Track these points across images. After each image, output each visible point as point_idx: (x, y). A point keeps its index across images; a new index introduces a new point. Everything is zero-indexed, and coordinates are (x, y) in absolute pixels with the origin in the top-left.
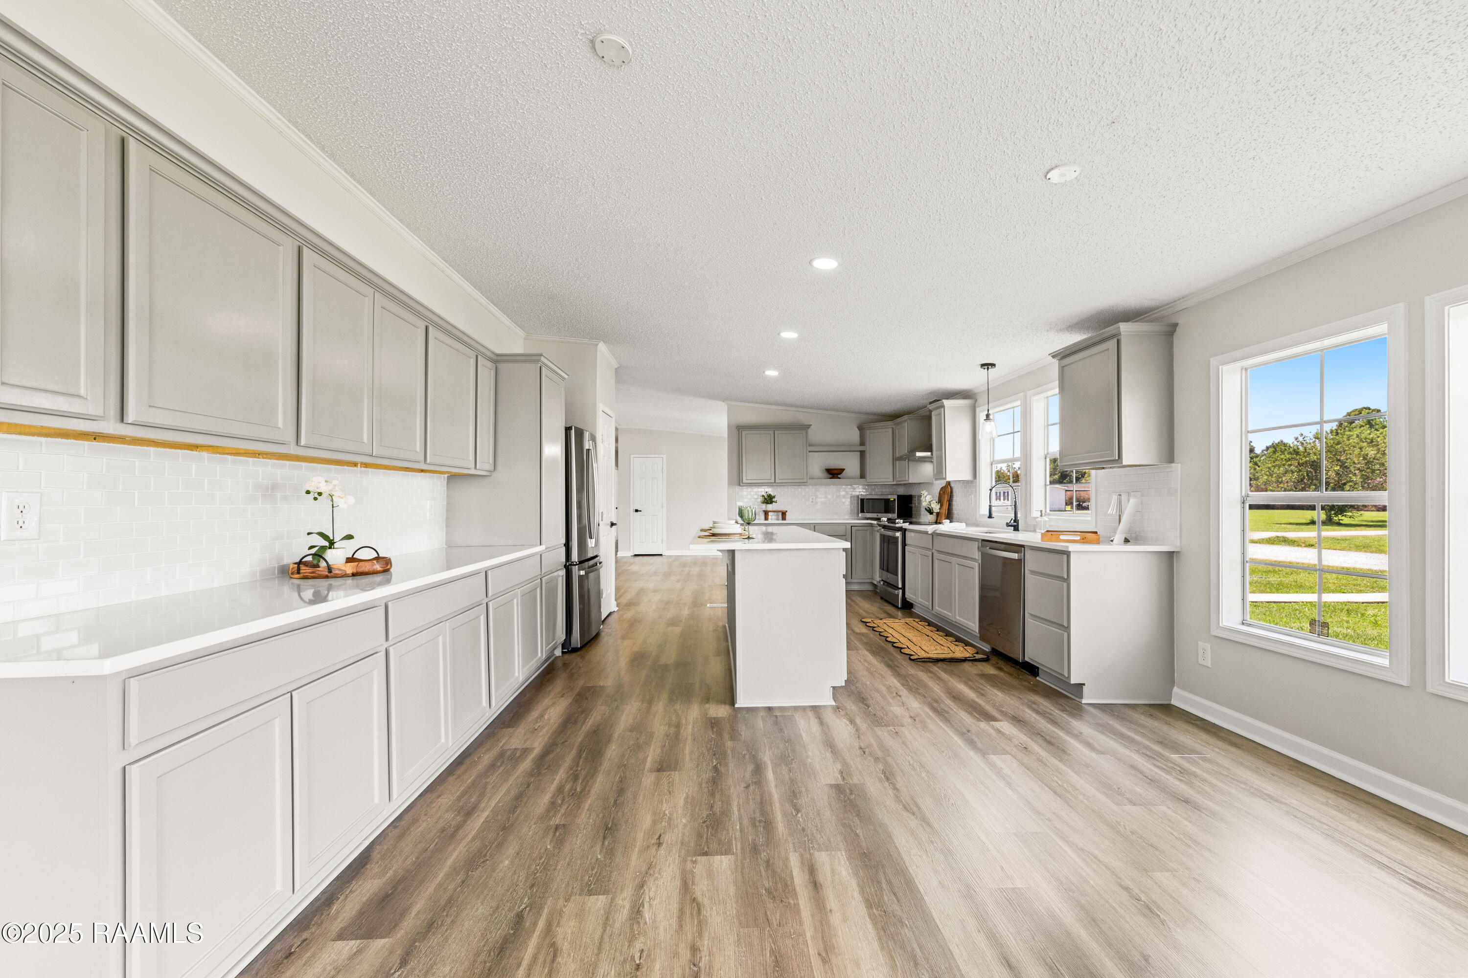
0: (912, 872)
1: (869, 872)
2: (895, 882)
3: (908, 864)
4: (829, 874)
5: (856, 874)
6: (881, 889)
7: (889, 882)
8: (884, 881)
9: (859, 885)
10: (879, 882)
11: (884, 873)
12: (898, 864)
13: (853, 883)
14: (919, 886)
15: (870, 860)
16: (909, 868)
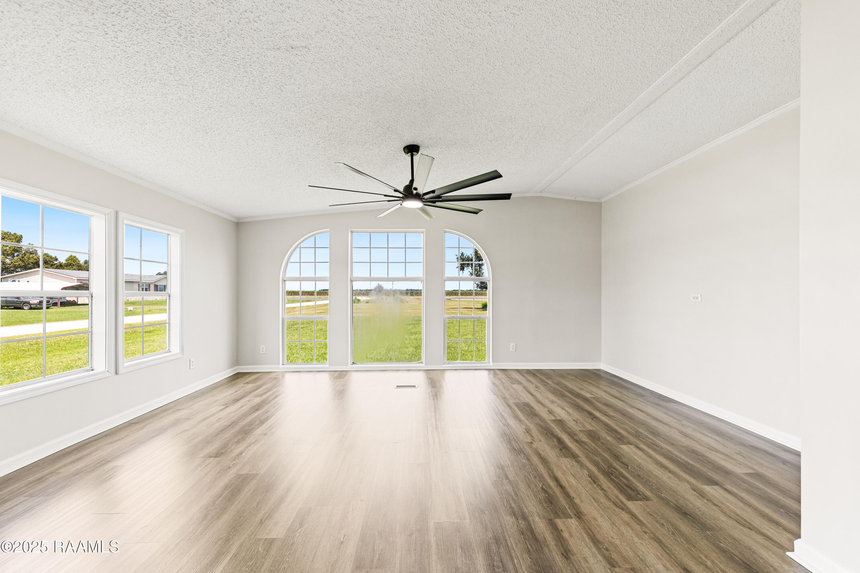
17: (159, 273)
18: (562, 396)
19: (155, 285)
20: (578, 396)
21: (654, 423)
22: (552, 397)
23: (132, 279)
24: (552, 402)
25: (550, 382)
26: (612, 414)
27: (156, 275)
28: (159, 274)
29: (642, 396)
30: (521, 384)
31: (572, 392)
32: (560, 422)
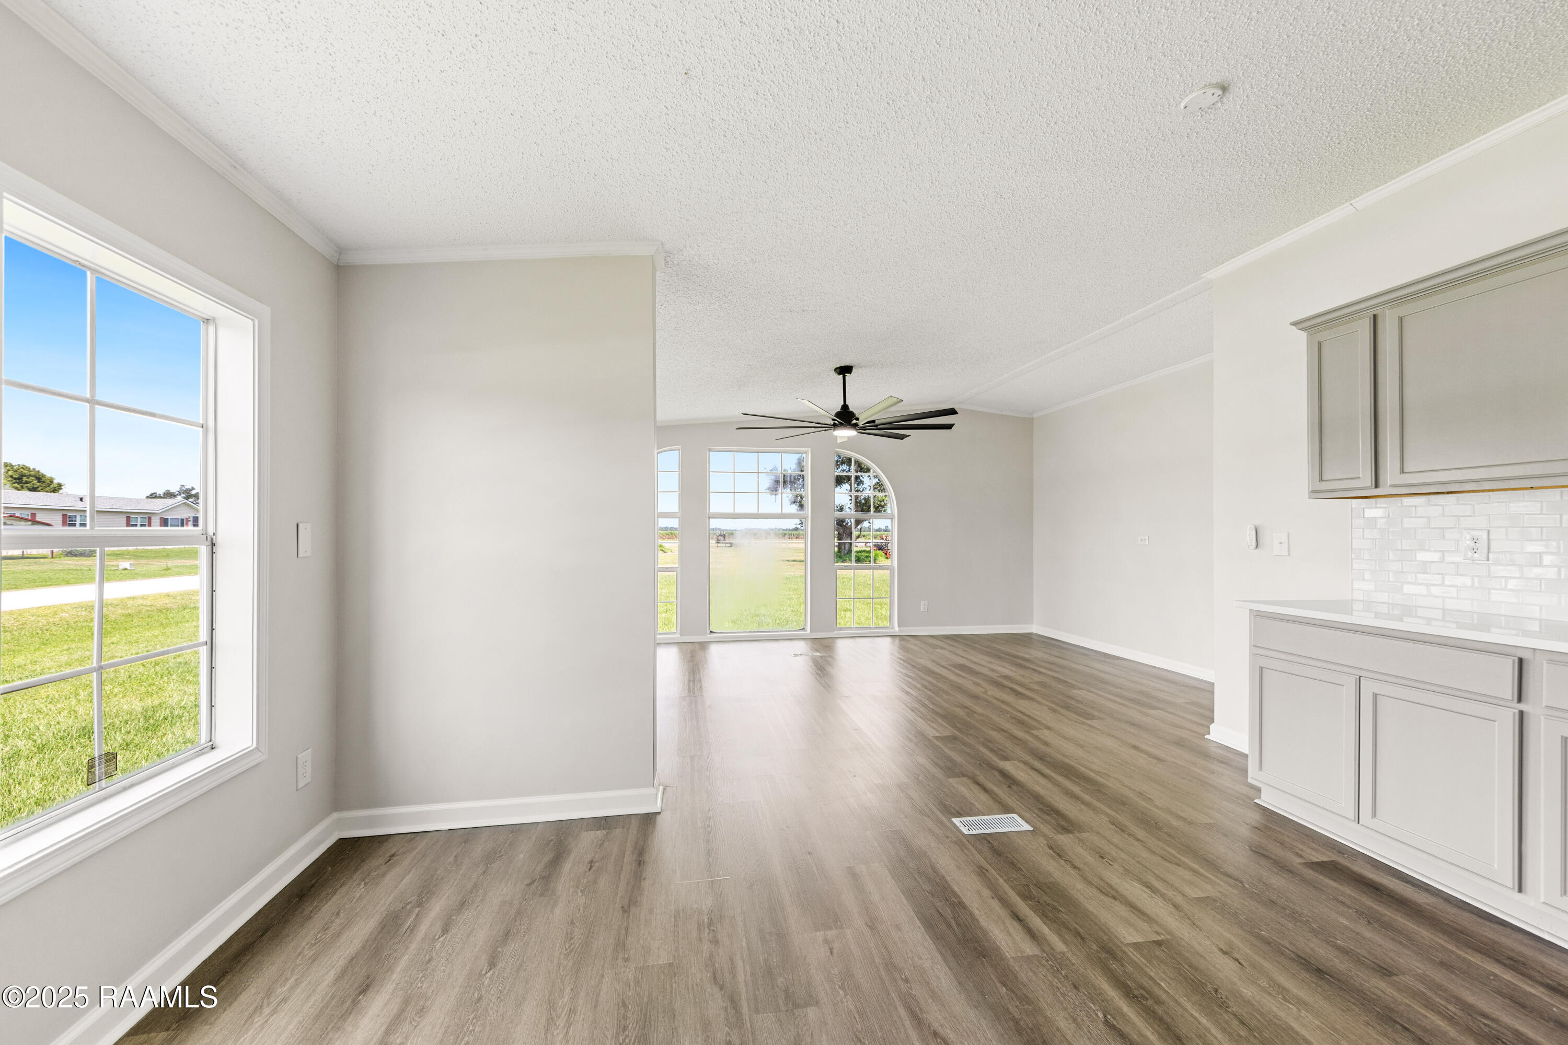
0: (928, 938)
1: (972, 934)
2: (943, 927)
3: (933, 947)
4: (1011, 930)
5: (985, 932)
6: (954, 918)
7: (949, 926)
8: (954, 926)
9: (977, 920)
10: (958, 925)
11: (955, 935)
12: (944, 946)
13: (983, 922)
14: (919, 924)
15: (975, 949)
16: (931, 942)
17: (152, 494)
18: (999, 658)
19: (161, 518)
20: (1017, 657)
21: (1102, 675)
22: (988, 659)
23: (112, 507)
24: (990, 663)
25: (977, 646)
26: (1057, 670)
27: (148, 497)
28: (153, 496)
29: (1086, 655)
30: (945, 649)
31: (1009, 654)
32: (1007, 677)
